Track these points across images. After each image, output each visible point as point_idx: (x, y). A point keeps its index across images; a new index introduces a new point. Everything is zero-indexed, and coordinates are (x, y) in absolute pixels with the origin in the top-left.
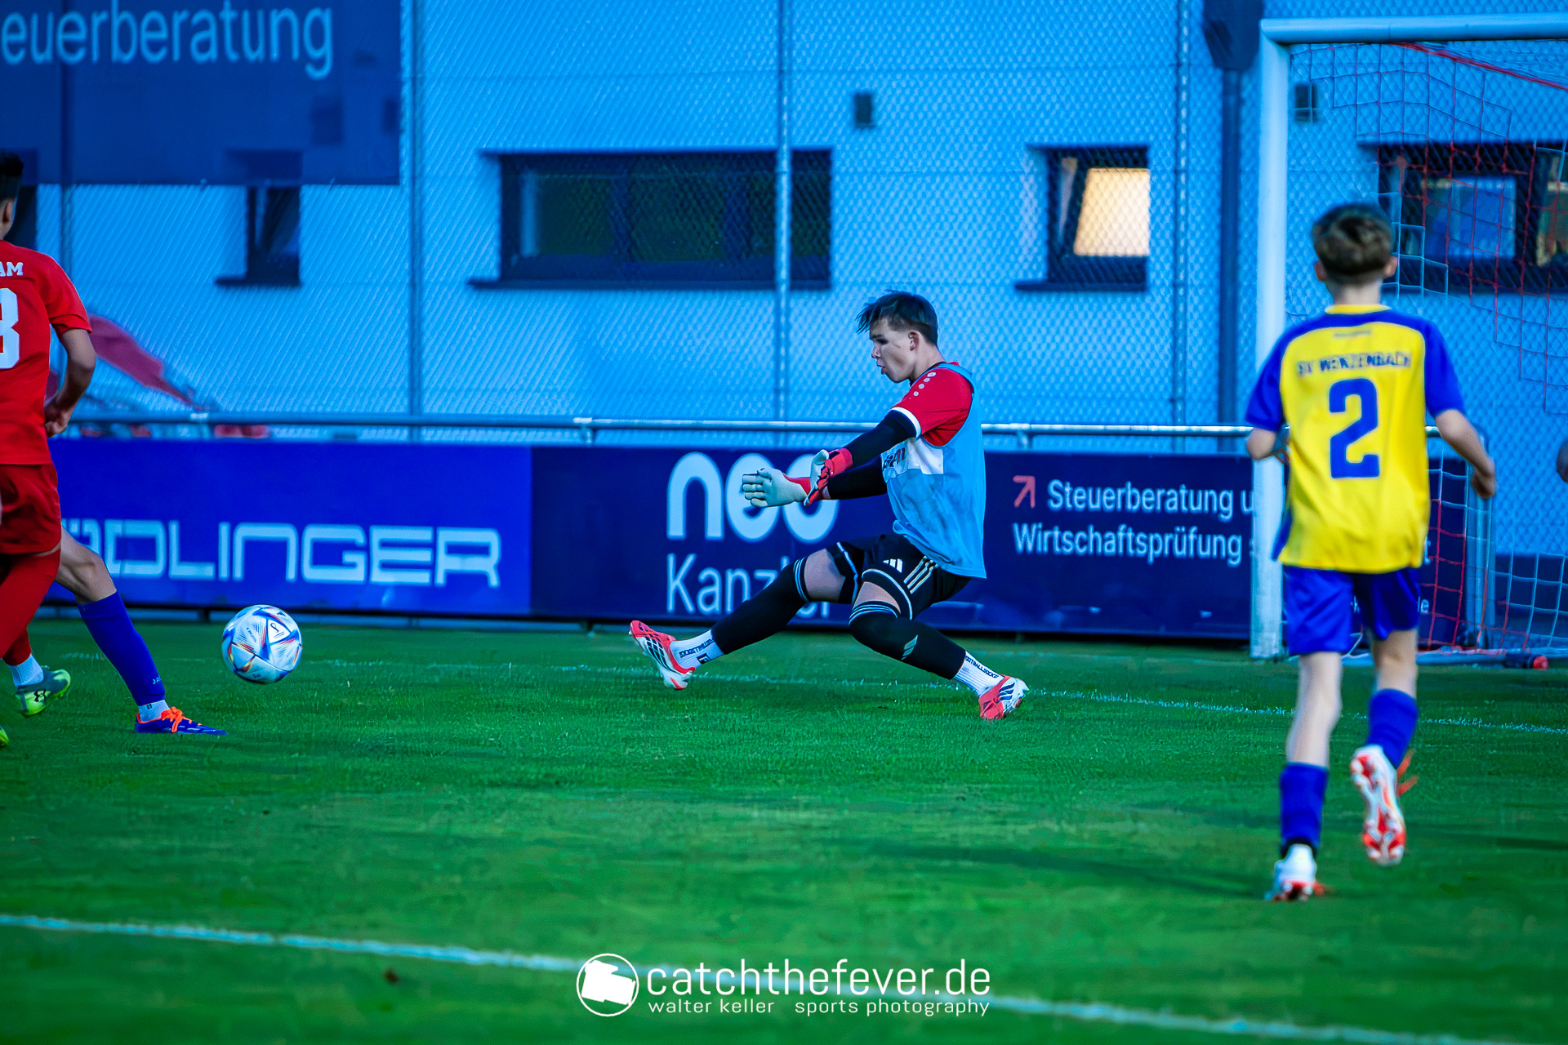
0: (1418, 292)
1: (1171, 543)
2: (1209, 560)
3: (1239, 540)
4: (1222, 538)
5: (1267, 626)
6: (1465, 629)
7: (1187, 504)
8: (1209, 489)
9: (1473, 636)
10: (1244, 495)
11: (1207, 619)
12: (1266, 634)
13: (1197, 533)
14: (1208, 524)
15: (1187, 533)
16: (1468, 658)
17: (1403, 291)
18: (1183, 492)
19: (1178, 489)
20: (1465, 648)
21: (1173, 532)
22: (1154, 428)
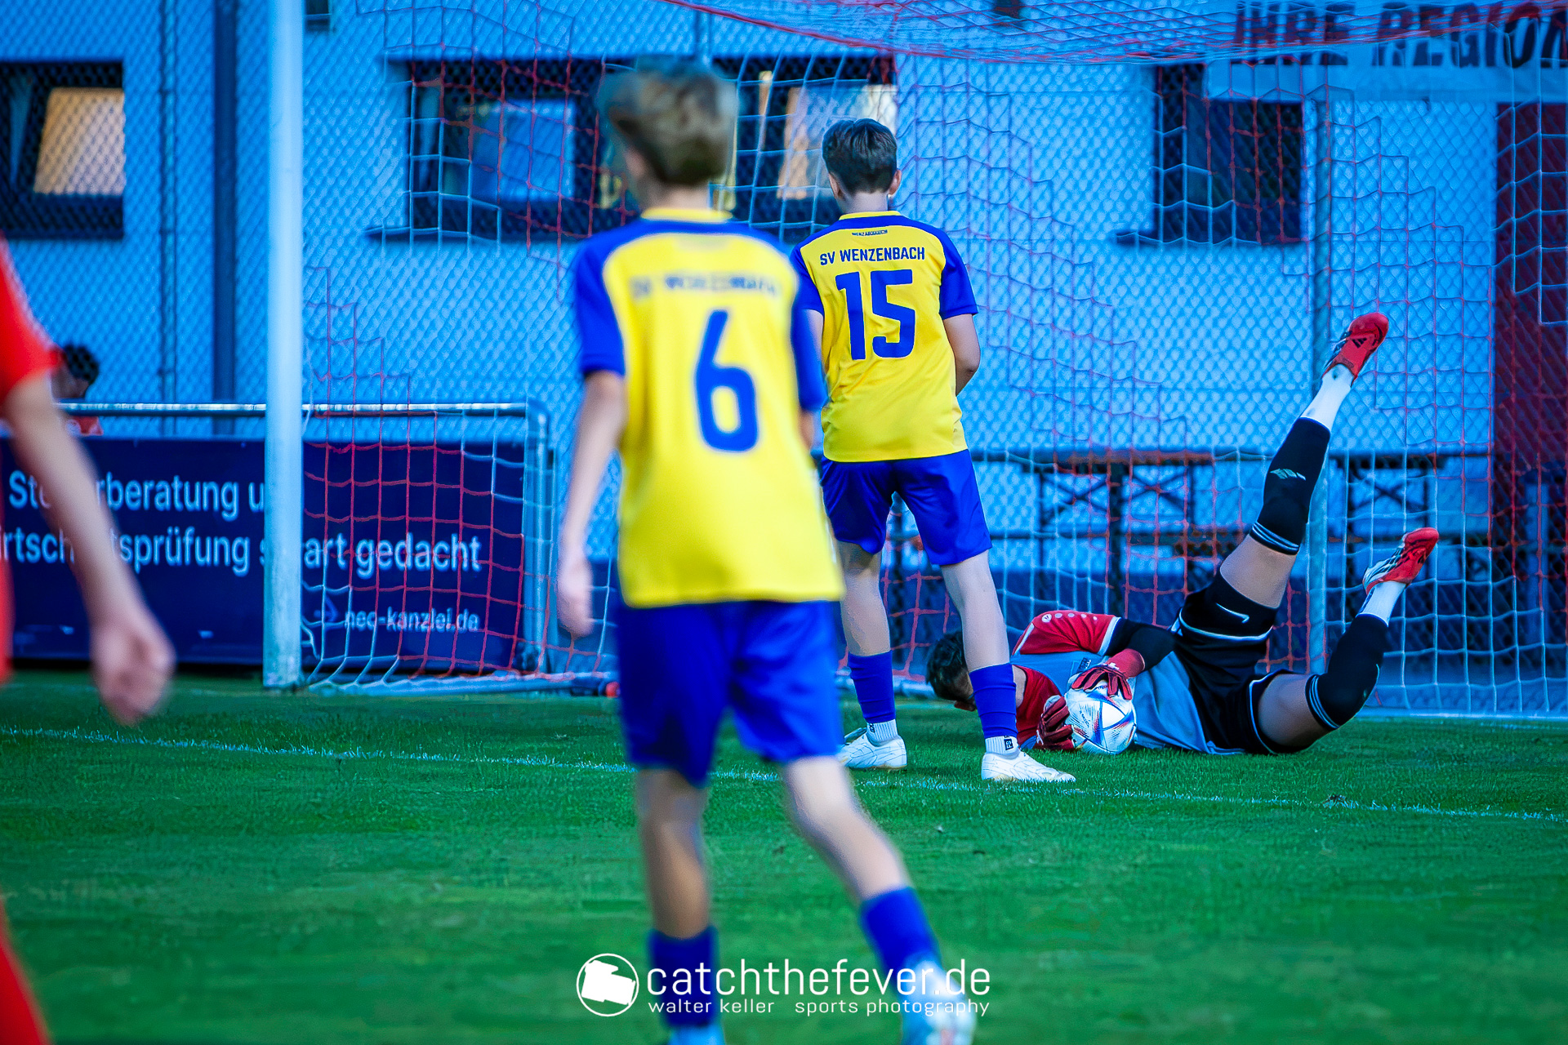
0: (465, 239)
1: (162, 548)
2: (209, 569)
3: (246, 544)
4: (225, 542)
5: (283, 648)
6: (522, 650)
7: (182, 499)
8: (208, 480)
9: (532, 658)
10: (251, 488)
11: (207, 640)
12: (282, 659)
13: (194, 536)
14: (208, 524)
15: (182, 534)
16: (528, 686)
17: (446, 239)
18: (177, 484)
19: (170, 481)
20: (523, 672)
21: (166, 535)
22: (139, 407)
